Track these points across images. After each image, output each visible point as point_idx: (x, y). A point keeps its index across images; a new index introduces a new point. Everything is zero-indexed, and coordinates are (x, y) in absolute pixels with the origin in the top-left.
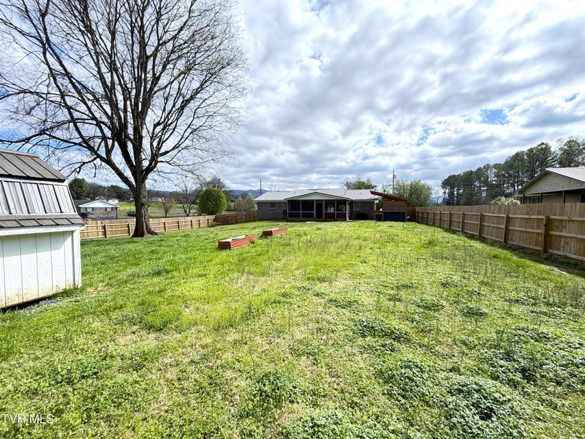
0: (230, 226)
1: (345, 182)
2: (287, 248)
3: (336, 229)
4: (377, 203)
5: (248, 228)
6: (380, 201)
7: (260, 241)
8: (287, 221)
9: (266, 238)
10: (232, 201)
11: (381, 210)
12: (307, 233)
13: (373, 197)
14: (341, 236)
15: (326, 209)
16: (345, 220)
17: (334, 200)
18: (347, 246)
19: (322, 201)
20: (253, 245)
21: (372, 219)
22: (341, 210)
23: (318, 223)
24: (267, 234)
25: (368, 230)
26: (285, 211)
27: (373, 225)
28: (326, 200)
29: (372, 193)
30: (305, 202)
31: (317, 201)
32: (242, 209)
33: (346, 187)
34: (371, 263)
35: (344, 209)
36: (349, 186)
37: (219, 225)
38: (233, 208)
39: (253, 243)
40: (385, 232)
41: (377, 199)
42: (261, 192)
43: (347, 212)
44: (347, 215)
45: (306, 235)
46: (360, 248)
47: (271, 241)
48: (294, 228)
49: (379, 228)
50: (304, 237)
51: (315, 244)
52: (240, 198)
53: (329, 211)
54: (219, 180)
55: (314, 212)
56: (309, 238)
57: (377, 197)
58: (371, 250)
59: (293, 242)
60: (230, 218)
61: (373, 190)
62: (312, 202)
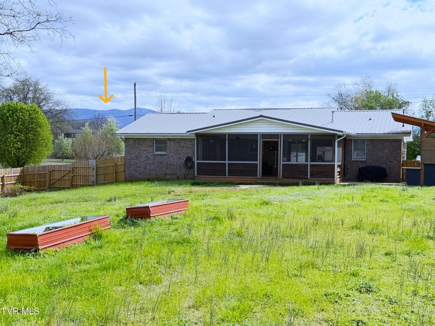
0: (55, 195)
1: (335, 93)
2: (179, 251)
3: (308, 203)
4: (409, 144)
5: (96, 199)
6: (415, 137)
7: (118, 233)
8: (194, 184)
9: (134, 224)
10: (68, 135)
11: (419, 158)
12: (235, 212)
13: (398, 127)
14: (316, 221)
15: (287, 156)
16: (331, 182)
17: (305, 136)
18: (328, 245)
19: (276, 136)
20: (98, 243)
21: (397, 180)
22: (321, 159)
23: (266, 189)
24: (138, 215)
25: (385, 206)
26: (189, 159)
27: (396, 195)
28: (286, 136)
29: (398, 118)
30: (238, 139)
31: (264, 135)
32: (90, 155)
33: (336, 105)
34: (384, 292)
35: (328, 156)
36: (343, 103)
37: (29, 191)
38: (69, 151)
39: (97, 236)
40: (425, 213)
41: (408, 134)
42: (135, 114)
43: (337, 163)
44: (337, 170)
45: (231, 217)
46: (361, 252)
47: (144, 233)
48: (207, 201)
49: (413, 204)
50: (227, 222)
51: (251, 240)
52: (87, 129)
53: (293, 161)
54: (36, 84)
55: (259, 162)
56: (236, 225)
57: (408, 127)
58: (387, 259)
59: (196, 234)
60: (57, 176)
61: (400, 112)
62: (252, 138)
